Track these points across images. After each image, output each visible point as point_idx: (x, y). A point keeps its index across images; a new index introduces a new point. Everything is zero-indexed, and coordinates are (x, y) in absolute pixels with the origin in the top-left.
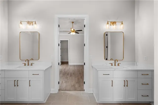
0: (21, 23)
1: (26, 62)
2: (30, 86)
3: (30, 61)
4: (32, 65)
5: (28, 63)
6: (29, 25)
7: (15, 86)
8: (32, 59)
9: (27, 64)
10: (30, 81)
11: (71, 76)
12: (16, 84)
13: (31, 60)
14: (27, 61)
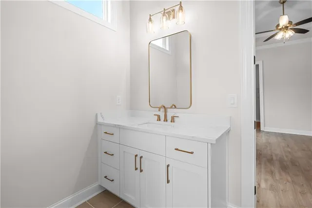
0: (150, 20)
1: (159, 110)
2: (168, 182)
3: (169, 110)
4: (174, 122)
5: (166, 116)
6: (167, 19)
7: (136, 169)
8: (174, 107)
9: (162, 118)
10: (168, 166)
11: (284, 168)
12: (138, 166)
13: (171, 108)
14: (163, 110)
